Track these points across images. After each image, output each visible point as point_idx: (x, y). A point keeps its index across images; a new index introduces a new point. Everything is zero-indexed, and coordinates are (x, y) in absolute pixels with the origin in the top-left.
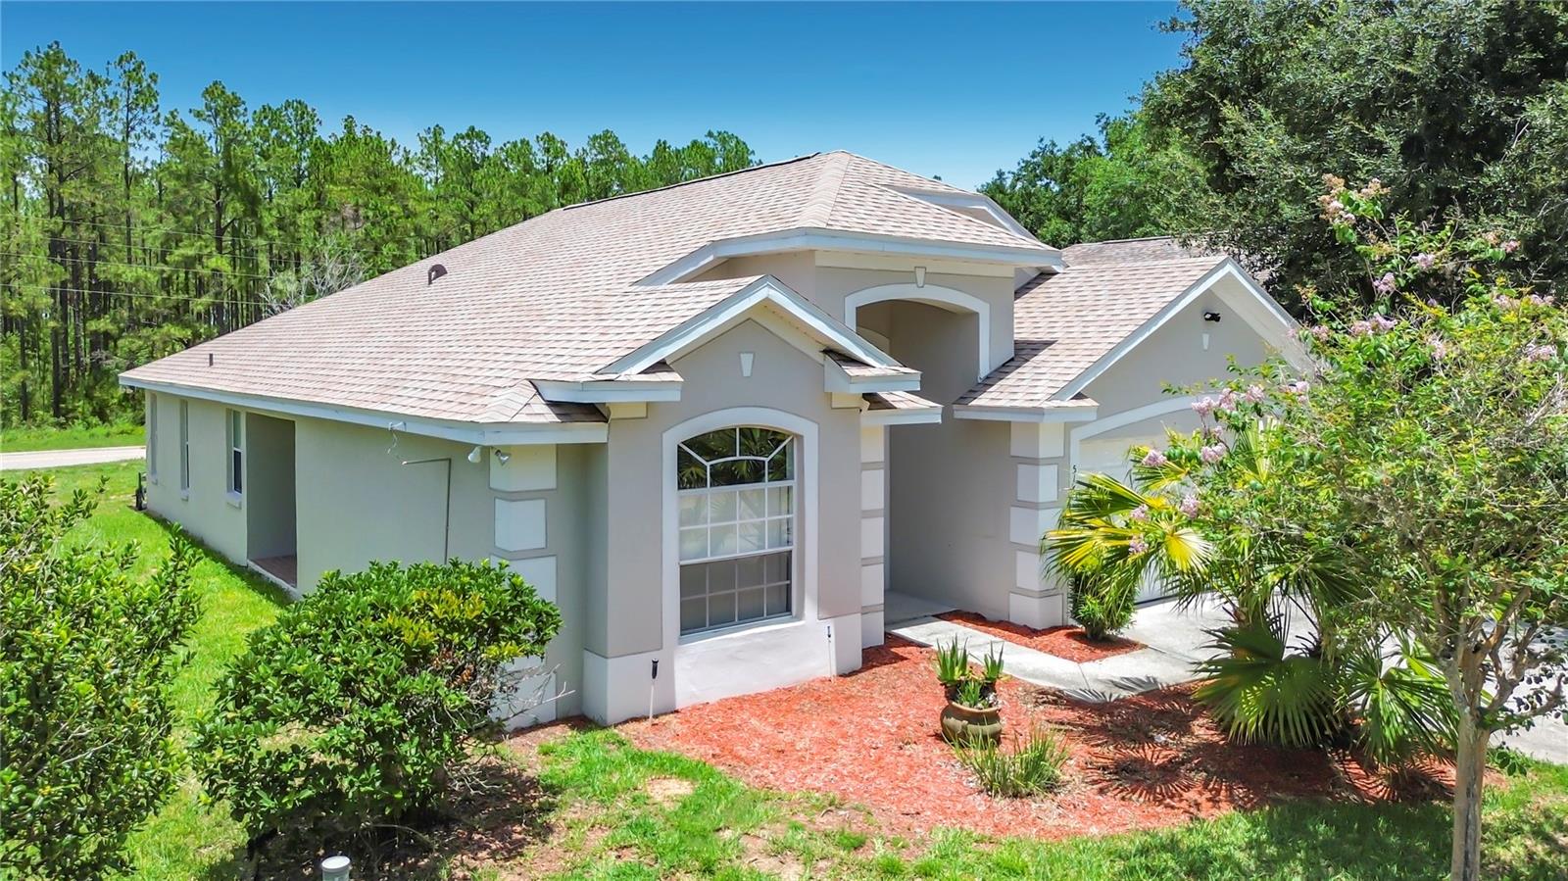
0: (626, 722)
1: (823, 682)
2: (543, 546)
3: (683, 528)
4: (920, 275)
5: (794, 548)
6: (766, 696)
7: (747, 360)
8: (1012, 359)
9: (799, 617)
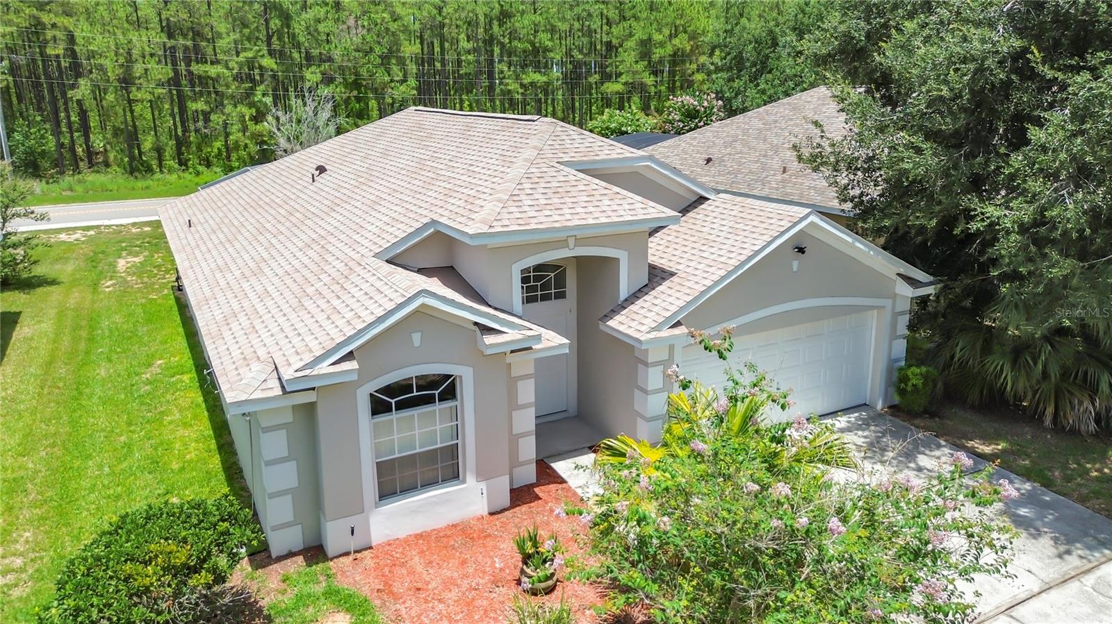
0: (341, 556)
1: (478, 519)
2: (287, 455)
3: (376, 441)
4: (571, 242)
5: (459, 442)
6: (438, 531)
7: (417, 338)
8: (647, 285)
9: (464, 482)
